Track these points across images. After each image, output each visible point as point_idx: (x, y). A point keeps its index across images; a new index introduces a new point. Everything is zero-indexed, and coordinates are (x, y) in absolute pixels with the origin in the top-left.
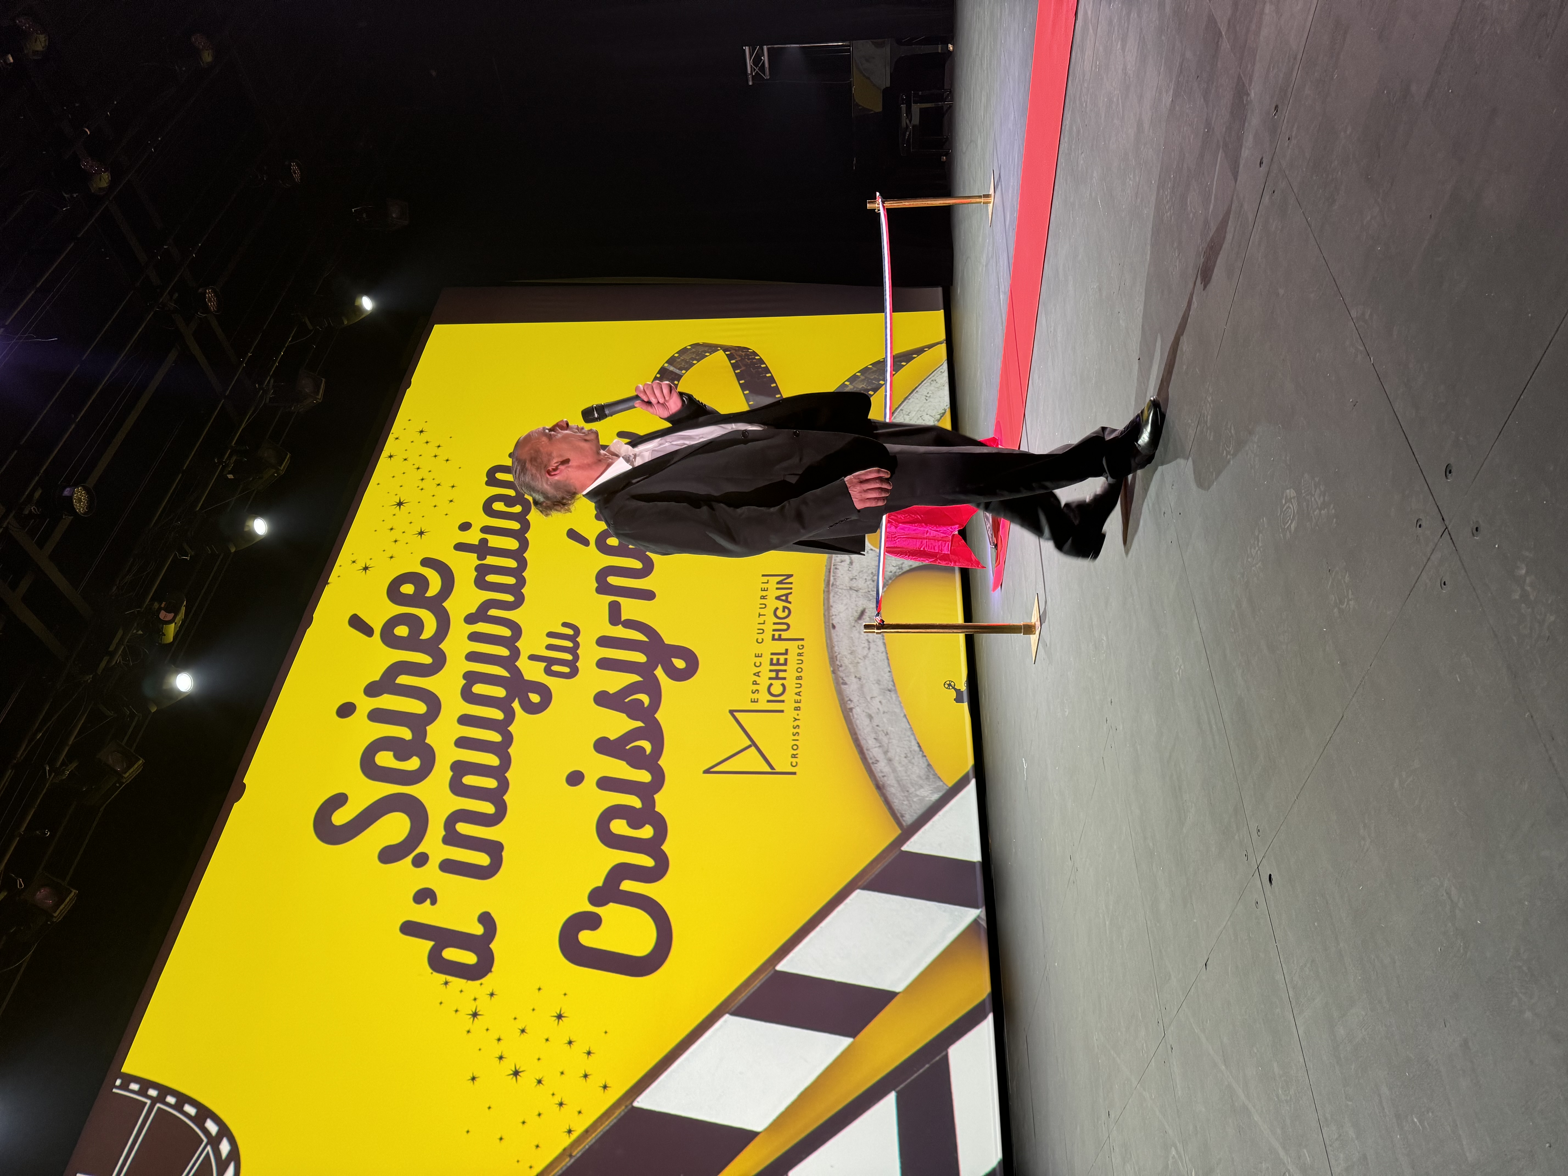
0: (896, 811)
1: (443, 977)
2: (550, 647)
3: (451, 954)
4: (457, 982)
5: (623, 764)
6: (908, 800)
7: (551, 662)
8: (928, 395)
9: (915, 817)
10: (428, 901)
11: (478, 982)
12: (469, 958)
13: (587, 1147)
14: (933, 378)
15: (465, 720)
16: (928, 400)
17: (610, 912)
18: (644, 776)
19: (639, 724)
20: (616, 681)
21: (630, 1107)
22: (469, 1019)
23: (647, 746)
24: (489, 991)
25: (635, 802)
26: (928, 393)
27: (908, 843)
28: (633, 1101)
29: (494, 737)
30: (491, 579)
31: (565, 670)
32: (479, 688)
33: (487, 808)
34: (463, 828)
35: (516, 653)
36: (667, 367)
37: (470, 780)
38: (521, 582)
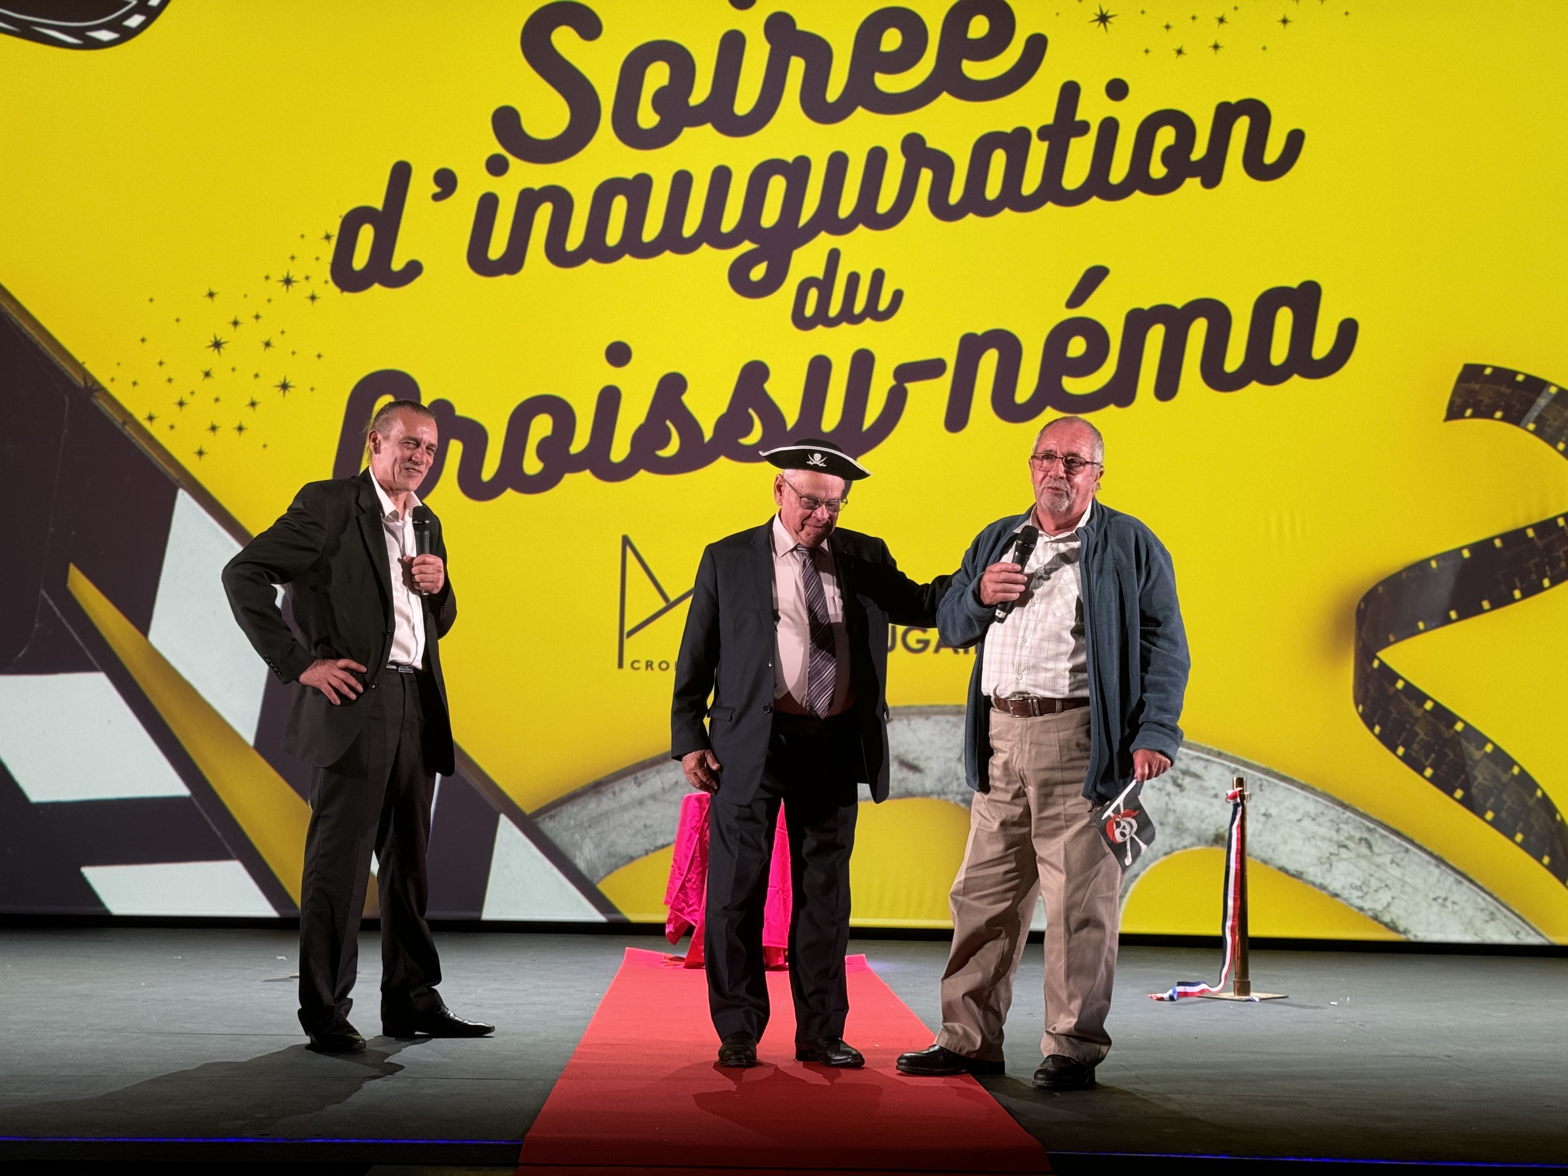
0: (559, 809)
1: (335, 232)
2: (854, 279)
3: (366, 235)
4: (329, 251)
5: (640, 418)
6: (575, 826)
7: (825, 285)
8: (1448, 903)
9: (551, 835)
10: (437, 190)
11: (328, 277)
12: (360, 259)
13: (134, 441)
14: (1498, 915)
15: (722, 176)
16: (1434, 903)
18: (620, 451)
20: (786, 390)
21: (178, 485)
22: (282, 275)
23: (672, 449)
24: (317, 293)
25: (580, 442)
26: (1454, 903)
27: (510, 823)
28: (184, 488)
29: (691, 226)
30: (999, 160)
31: (810, 310)
32: (777, 186)
33: (574, 239)
34: (544, 213)
35: (843, 227)
36: (1544, 393)
37: (620, 206)
38: (988, 209)
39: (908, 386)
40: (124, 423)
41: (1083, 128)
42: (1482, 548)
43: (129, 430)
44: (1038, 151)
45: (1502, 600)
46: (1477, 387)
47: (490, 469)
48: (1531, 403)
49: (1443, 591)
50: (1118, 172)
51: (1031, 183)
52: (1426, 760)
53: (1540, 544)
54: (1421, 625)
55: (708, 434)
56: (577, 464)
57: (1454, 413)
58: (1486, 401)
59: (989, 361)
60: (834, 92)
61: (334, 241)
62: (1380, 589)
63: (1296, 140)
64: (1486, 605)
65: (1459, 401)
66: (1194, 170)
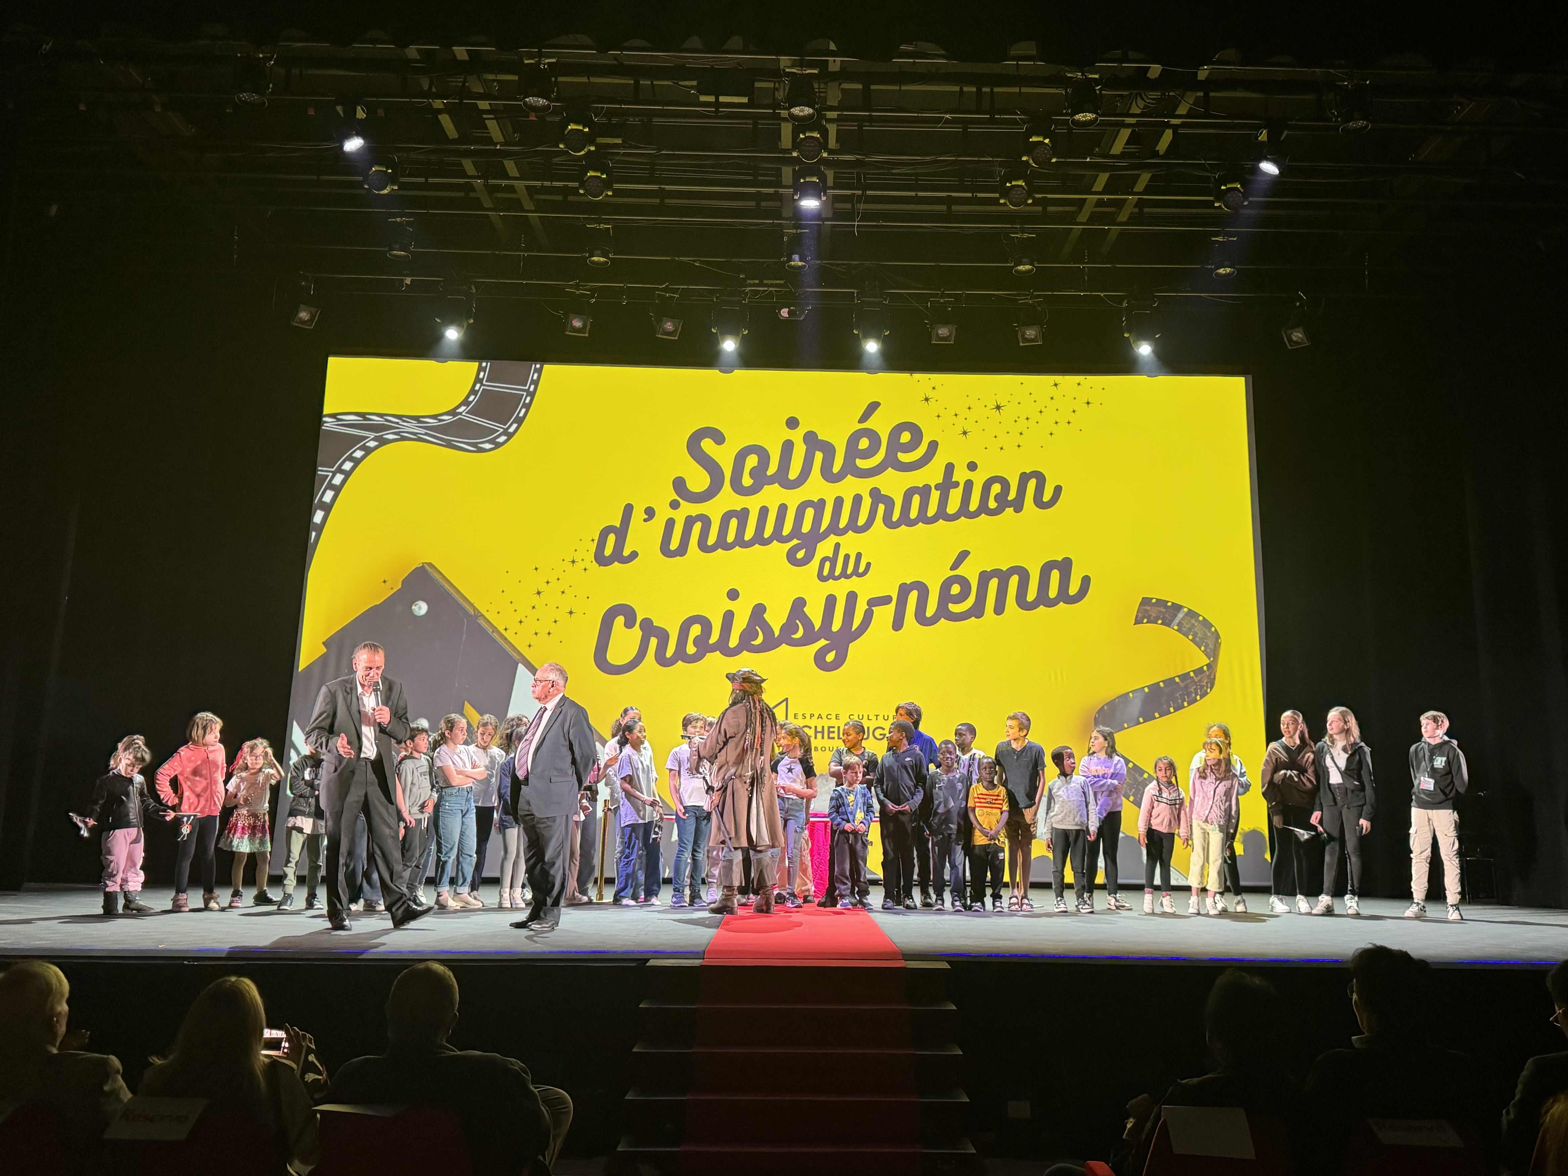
1: (596, 538)
2: (847, 557)
3: (611, 539)
4: (593, 547)
5: (744, 626)
7: (833, 561)
10: (646, 517)
11: (593, 560)
12: (608, 551)
13: (498, 641)
15: (783, 509)
17: (636, 633)
18: (734, 642)
20: (815, 613)
21: (519, 662)
22: (571, 559)
23: (759, 641)
24: (587, 567)
29: (768, 532)
30: (916, 500)
31: (826, 572)
32: (810, 513)
33: (712, 540)
34: (697, 527)
35: (842, 532)
36: (1181, 611)
37: (734, 523)
38: (912, 523)
39: (874, 608)
40: (493, 632)
41: (956, 485)
42: (1154, 687)
43: (495, 635)
44: (935, 495)
45: (1165, 713)
46: (1149, 608)
47: (670, 652)
48: (1175, 616)
49: (1135, 707)
50: (974, 506)
51: (932, 511)
52: (1130, 791)
53: (1182, 685)
54: (1126, 725)
55: (777, 633)
56: (713, 649)
57: (1138, 621)
58: (1154, 615)
59: (913, 596)
60: (836, 469)
61: (596, 542)
62: (1105, 707)
63: (1058, 490)
64: (1157, 715)
65: (1140, 615)
66: (1010, 504)
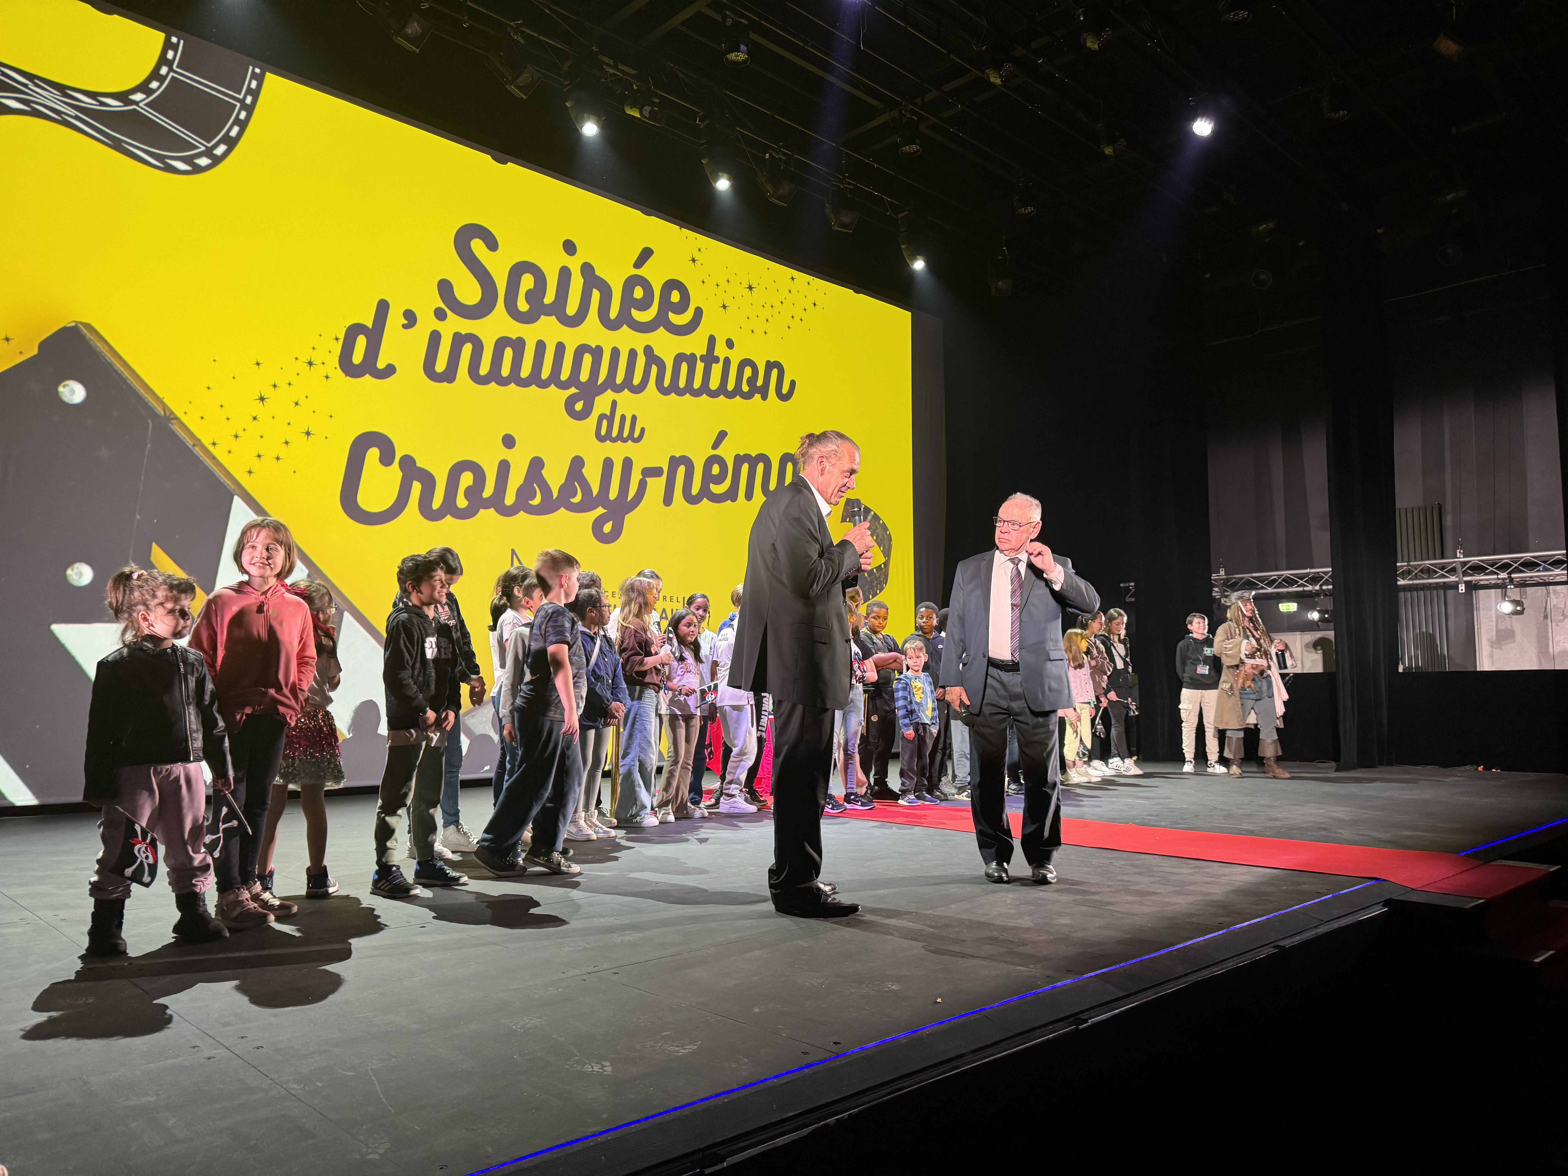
1: (342, 336)
2: (623, 418)
4: (338, 348)
5: (521, 481)
7: (611, 419)
10: (406, 322)
11: (338, 366)
12: (358, 357)
13: (201, 459)
15: (560, 348)
17: (395, 473)
18: (510, 499)
19: (555, 495)
20: (593, 474)
21: (234, 493)
22: (307, 359)
24: (330, 374)
25: (488, 492)
28: (238, 495)
29: (545, 373)
30: (684, 367)
31: (603, 431)
32: (588, 359)
33: (484, 369)
34: (467, 349)
35: (618, 389)
37: (508, 354)
38: (681, 392)
39: (647, 479)
40: (194, 445)
41: (717, 360)
43: (197, 450)
44: (700, 366)
50: (732, 385)
51: (697, 382)
56: (486, 504)
59: (681, 471)
60: (613, 314)
61: (342, 341)
63: (793, 385)
66: (758, 390)
